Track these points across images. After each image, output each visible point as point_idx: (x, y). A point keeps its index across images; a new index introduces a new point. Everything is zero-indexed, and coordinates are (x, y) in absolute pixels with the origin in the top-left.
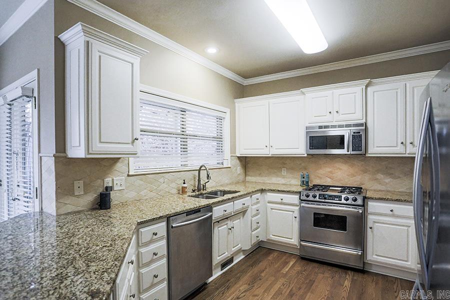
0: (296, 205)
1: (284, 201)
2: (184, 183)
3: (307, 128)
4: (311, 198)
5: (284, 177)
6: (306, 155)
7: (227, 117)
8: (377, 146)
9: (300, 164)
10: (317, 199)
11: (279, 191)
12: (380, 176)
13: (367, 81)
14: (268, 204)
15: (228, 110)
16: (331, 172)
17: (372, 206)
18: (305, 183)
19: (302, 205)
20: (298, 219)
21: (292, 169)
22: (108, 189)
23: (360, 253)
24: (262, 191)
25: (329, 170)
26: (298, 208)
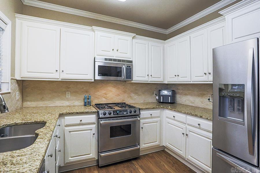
0: (93, 123)
1: (82, 122)
4: (108, 115)
5: (68, 100)
6: (93, 81)
8: (138, 76)
9: (83, 88)
10: (112, 115)
11: (78, 113)
12: (133, 95)
13: (134, 35)
14: (67, 128)
16: (106, 94)
19: (101, 122)
20: (96, 135)
21: (75, 93)
23: (139, 147)
25: (104, 92)
26: (94, 126)
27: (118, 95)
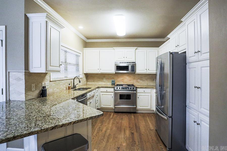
0: (113, 92)
1: (107, 91)
2: (69, 85)
3: (115, 62)
4: (118, 89)
5: (104, 82)
6: (114, 73)
7: (81, 55)
8: (139, 70)
9: (111, 76)
10: (121, 89)
11: (105, 87)
12: (139, 80)
13: (136, 48)
14: (101, 93)
15: (81, 53)
16: (123, 80)
17: (139, 90)
18: (113, 84)
19: (115, 92)
20: (114, 97)
21: (107, 79)
22: (44, 87)
23: (135, 107)
24: (98, 87)
25: (122, 78)
26: (113, 93)
27: (130, 80)
